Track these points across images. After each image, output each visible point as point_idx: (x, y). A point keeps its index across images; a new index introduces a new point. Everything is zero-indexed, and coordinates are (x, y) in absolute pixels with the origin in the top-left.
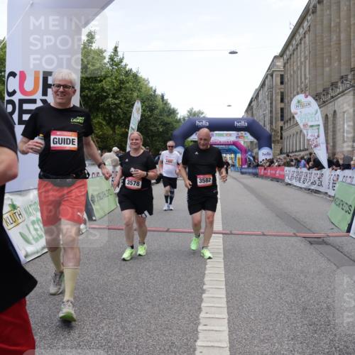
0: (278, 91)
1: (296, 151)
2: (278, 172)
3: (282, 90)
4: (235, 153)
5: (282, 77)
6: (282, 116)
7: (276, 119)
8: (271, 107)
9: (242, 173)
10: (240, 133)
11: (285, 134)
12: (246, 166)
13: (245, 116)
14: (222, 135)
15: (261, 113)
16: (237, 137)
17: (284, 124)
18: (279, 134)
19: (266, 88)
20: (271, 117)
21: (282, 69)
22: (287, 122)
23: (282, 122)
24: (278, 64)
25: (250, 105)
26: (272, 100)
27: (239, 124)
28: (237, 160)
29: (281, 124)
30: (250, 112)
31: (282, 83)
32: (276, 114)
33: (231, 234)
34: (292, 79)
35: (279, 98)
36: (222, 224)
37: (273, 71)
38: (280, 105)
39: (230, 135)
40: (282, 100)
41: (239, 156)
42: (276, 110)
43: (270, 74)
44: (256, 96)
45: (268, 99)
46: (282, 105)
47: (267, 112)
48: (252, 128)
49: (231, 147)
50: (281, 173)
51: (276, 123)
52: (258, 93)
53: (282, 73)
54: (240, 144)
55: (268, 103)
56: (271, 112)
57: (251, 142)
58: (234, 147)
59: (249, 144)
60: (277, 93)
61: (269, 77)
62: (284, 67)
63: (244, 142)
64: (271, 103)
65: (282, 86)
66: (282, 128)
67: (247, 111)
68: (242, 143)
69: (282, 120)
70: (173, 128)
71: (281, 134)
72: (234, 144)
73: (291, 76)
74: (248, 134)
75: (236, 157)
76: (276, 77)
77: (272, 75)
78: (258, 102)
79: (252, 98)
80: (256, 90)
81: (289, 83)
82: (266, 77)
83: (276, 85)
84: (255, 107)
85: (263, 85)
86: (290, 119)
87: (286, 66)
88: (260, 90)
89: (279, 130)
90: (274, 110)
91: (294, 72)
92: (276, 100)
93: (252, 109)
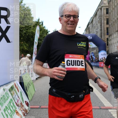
0: (105, 18)
3: (107, 17)
5: (107, 10)
6: (108, 32)
7: (104, 34)
8: (101, 27)
15: (95, 30)
17: (109, 36)
18: (106, 43)
19: (98, 16)
20: (101, 33)
21: (107, 5)
22: (111, 35)
24: (104, 2)
25: (88, 26)
26: (101, 23)
29: (107, 37)
30: (88, 31)
31: (107, 13)
32: (104, 31)
34: (114, 10)
35: (106, 22)
37: (102, 6)
38: (106, 26)
40: (107, 23)
42: (104, 29)
43: (100, 8)
44: (92, 22)
45: (99, 23)
46: (108, 26)
47: (99, 30)
51: (104, 36)
52: (93, 20)
53: (107, 7)
55: (99, 25)
56: (101, 30)
61: (99, 10)
62: (109, 4)
64: (101, 25)
65: (108, 15)
66: (107, 39)
67: (86, 30)
69: (108, 34)
71: (108, 42)
73: (113, 9)
76: (104, 9)
77: (101, 9)
79: (89, 23)
80: (92, 18)
81: (112, 13)
82: (97, 10)
83: (104, 14)
84: (91, 28)
85: (96, 15)
87: (110, 3)
88: (94, 18)
89: (106, 40)
90: (103, 29)
91: (115, 6)
92: (104, 23)
93: (89, 28)
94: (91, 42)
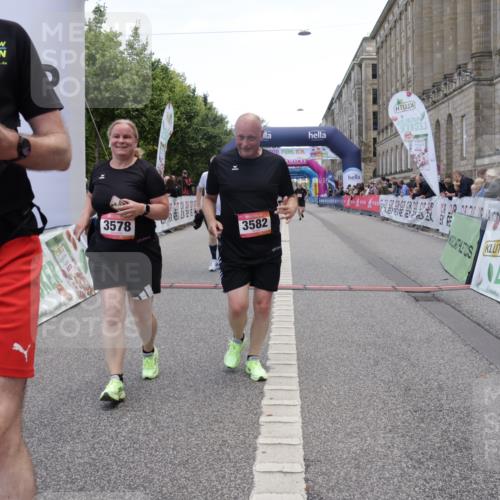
0: (369, 88)
1: (396, 173)
2: (370, 202)
3: (375, 87)
4: (310, 177)
5: (374, 67)
6: (375, 124)
7: (366, 127)
8: (360, 111)
9: (321, 205)
10: (316, 148)
11: (380, 149)
12: (325, 195)
13: (323, 125)
14: (291, 151)
15: (346, 119)
16: (312, 154)
17: (379, 134)
18: (372, 149)
19: (352, 84)
20: (360, 126)
21: (374, 56)
22: (383, 131)
23: (376, 132)
24: (368, 49)
25: (329, 108)
26: (360, 100)
27: (314, 136)
28: (313, 187)
29: (373, 134)
30: (330, 119)
31: (374, 76)
32: (367, 120)
33: (306, 289)
34: (389, 71)
35: (371, 97)
36: (293, 276)
37: (362, 59)
38: (372, 108)
39: (302, 151)
40: (375, 101)
41: (315, 180)
42: (366, 115)
43: (357, 64)
44: (339, 96)
45: (355, 99)
46: (376, 108)
47: (355, 118)
48: (332, 141)
49: (303, 168)
50: (375, 203)
51: (367, 133)
52: (341, 91)
53: (375, 62)
54: (317, 164)
55: (355, 104)
56: (360, 117)
57: (333, 161)
58: (309, 169)
59: (329, 164)
60: (367, 92)
61: (356, 67)
62: (378, 53)
63: (323, 161)
64: (360, 106)
65: (375, 81)
66: (375, 140)
67: (325, 117)
68: (320, 162)
69: (375, 129)
70: (221, 144)
71: (375, 148)
72: (309, 164)
73: (387, 66)
74: (328, 150)
75: (311, 181)
76: (366, 66)
77: (360, 66)
78: (340, 103)
79: (333, 99)
80: (338, 87)
81: (385, 76)
82: (352, 69)
83: (366, 79)
84: (336, 111)
85: (348, 79)
86: (387, 128)
87: (381, 51)
88: (344, 87)
89: (372, 144)
90: (364, 115)
91: (391, 60)
92: (366, 101)
93: (333, 114)
94: (325, 148)
